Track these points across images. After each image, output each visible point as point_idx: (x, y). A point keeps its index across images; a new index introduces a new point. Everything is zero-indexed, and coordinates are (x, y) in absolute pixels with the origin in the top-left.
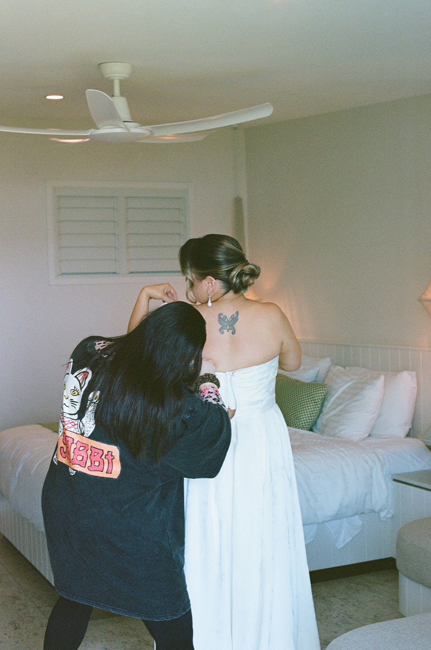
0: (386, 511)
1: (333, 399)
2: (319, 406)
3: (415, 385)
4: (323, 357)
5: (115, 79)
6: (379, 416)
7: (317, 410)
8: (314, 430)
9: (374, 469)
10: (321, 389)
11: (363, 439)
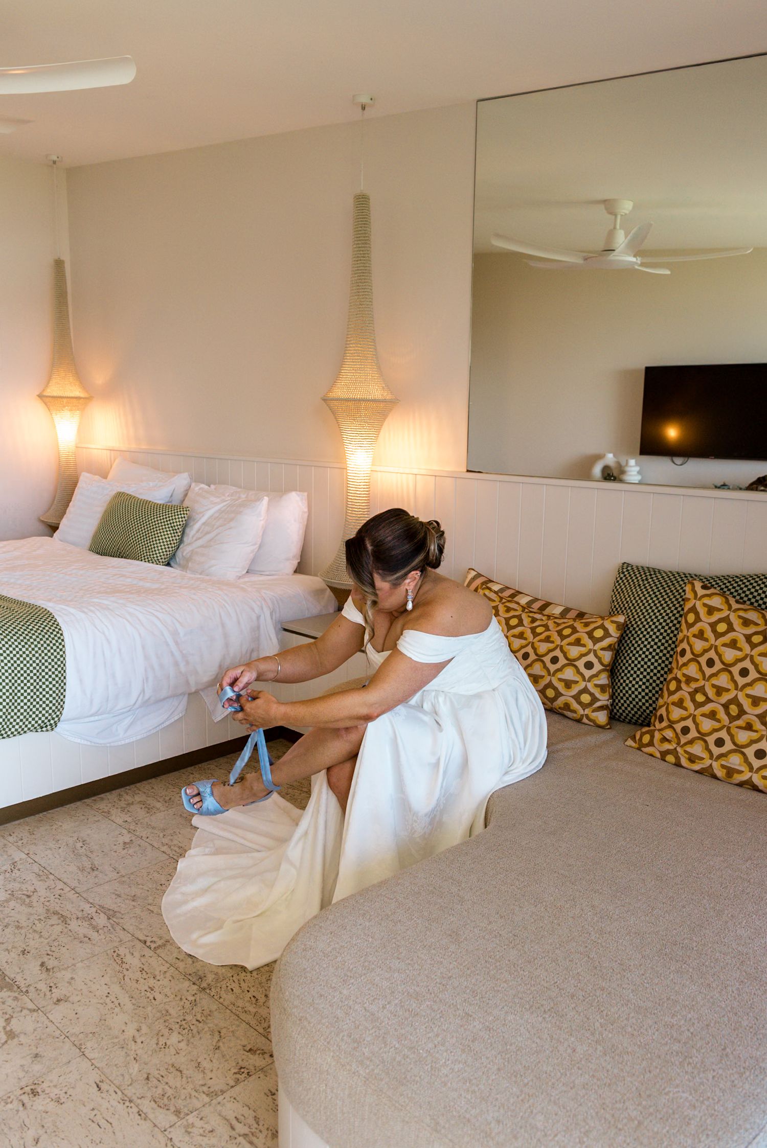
1: (197, 526)
2: (179, 534)
3: (306, 510)
4: (177, 472)
6: (260, 547)
7: (176, 540)
8: (172, 564)
9: (262, 618)
10: (182, 512)
11: (240, 578)
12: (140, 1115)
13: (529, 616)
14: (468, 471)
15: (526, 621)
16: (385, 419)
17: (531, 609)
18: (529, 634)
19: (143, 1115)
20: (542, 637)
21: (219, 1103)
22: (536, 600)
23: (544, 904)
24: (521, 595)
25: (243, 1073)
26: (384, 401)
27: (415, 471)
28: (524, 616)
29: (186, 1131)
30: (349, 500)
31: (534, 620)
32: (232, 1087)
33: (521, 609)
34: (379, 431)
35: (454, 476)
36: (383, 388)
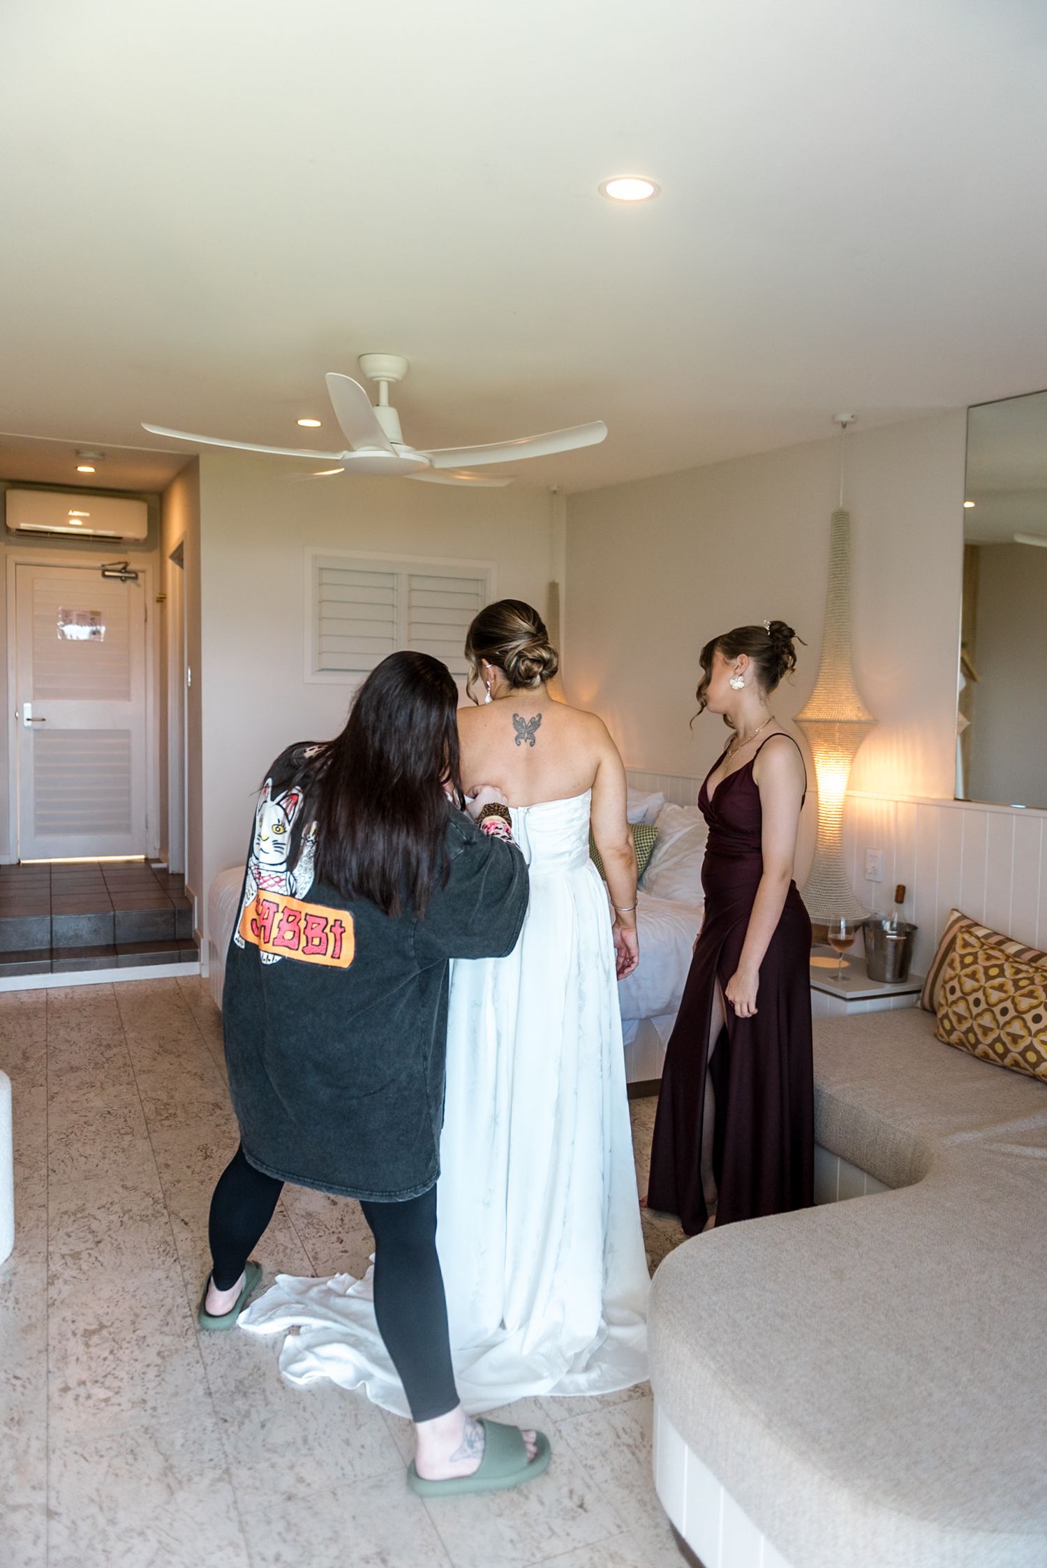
1: (665, 848)
2: (647, 855)
4: (654, 791)
5: (383, 380)
7: (643, 861)
10: (650, 833)
12: (536, 1404)
13: (1013, 967)
14: (956, 799)
15: (1009, 972)
16: (860, 742)
17: (1017, 959)
18: (1010, 987)
19: (538, 1404)
20: (1025, 991)
21: (610, 1412)
22: (1030, 949)
23: (949, 1264)
24: (1009, 943)
25: (638, 1391)
26: (859, 722)
27: (896, 798)
28: (1007, 966)
29: (575, 1428)
30: (819, 827)
31: (1018, 971)
32: (624, 1401)
33: (1005, 957)
34: (854, 753)
35: (938, 804)
36: (859, 708)
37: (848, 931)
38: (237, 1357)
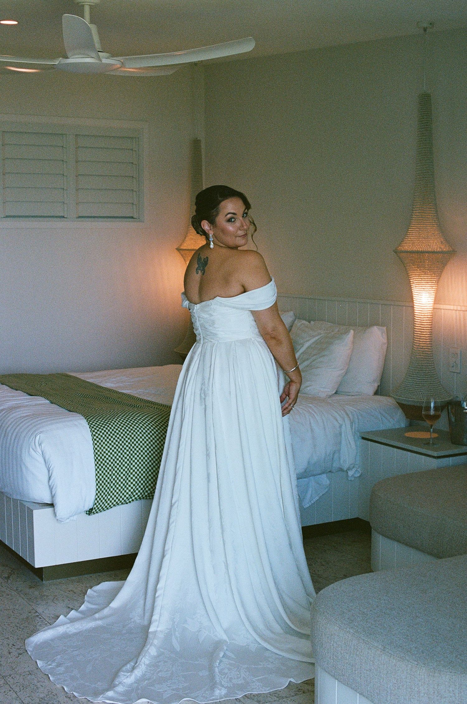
0: (354, 470)
3: (385, 341)
5: (86, 4)
6: (346, 373)
9: (343, 426)
11: (330, 396)
16: (444, 267)
26: (442, 252)
30: (415, 332)
34: (440, 276)
36: (442, 242)
37: (436, 408)
38: (35, 688)
